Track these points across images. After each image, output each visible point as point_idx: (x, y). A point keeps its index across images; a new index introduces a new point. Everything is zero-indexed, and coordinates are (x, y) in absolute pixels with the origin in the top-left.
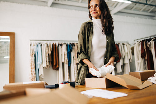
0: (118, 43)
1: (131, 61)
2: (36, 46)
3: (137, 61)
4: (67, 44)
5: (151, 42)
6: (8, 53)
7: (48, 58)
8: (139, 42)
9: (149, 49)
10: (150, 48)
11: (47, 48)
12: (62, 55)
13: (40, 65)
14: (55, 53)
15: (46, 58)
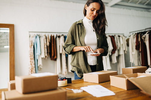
0: (114, 35)
1: (126, 52)
2: (34, 38)
3: (132, 52)
4: (64, 35)
5: (145, 34)
6: (7, 42)
7: (46, 49)
8: (134, 34)
9: (143, 41)
10: (145, 40)
11: (45, 40)
12: (60, 46)
13: (39, 56)
14: (53, 45)
15: (45, 50)
